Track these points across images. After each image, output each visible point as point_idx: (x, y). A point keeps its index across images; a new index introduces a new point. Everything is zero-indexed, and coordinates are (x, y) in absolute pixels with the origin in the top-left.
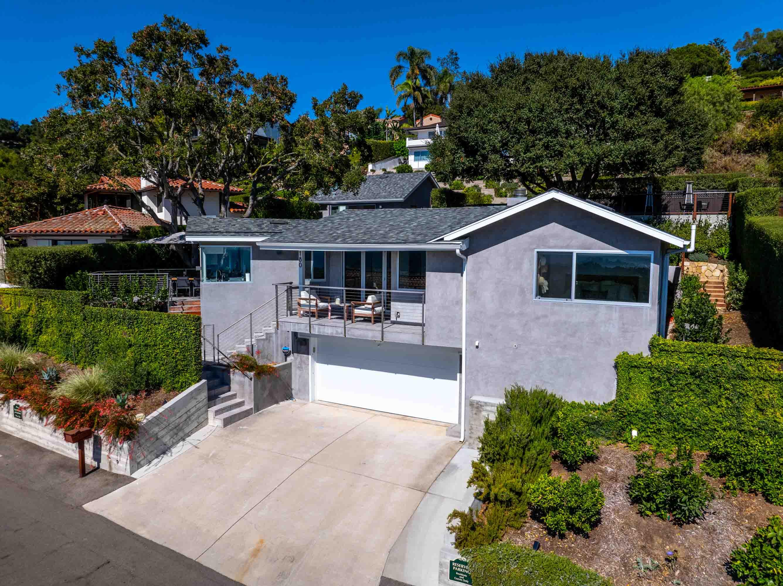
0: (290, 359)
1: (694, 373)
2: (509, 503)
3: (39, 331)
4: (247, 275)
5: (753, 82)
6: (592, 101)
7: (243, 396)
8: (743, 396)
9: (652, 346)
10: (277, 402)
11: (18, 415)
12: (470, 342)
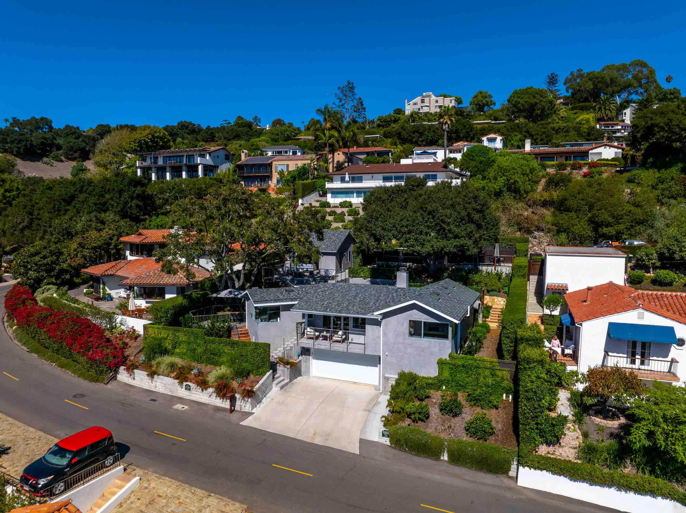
0: (300, 357)
3: (174, 347)
4: (279, 319)
7: (284, 376)
9: (450, 356)
10: (296, 378)
11: (188, 388)
12: (384, 353)
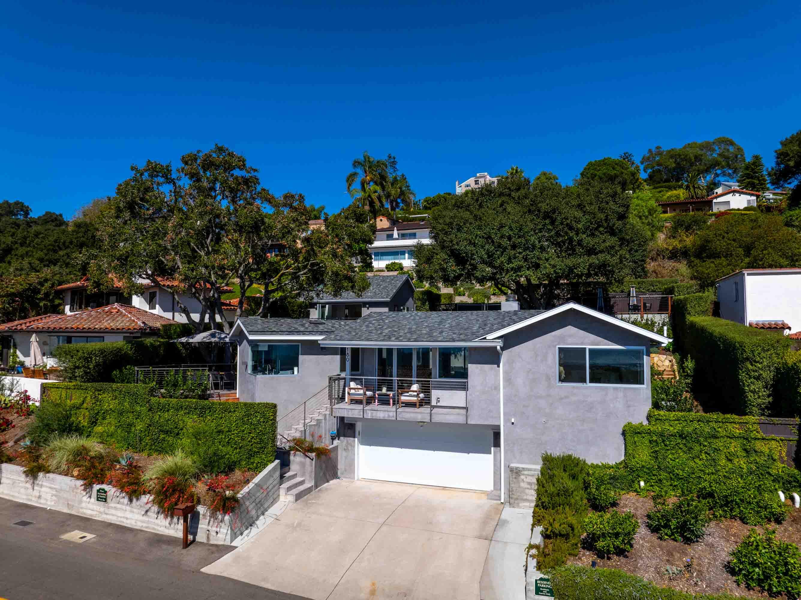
0: (336, 442)
1: (682, 436)
2: (566, 537)
4: (296, 369)
5: (660, 192)
6: (562, 223)
8: (716, 450)
9: (649, 417)
10: (328, 482)
11: (102, 497)
12: (506, 420)
